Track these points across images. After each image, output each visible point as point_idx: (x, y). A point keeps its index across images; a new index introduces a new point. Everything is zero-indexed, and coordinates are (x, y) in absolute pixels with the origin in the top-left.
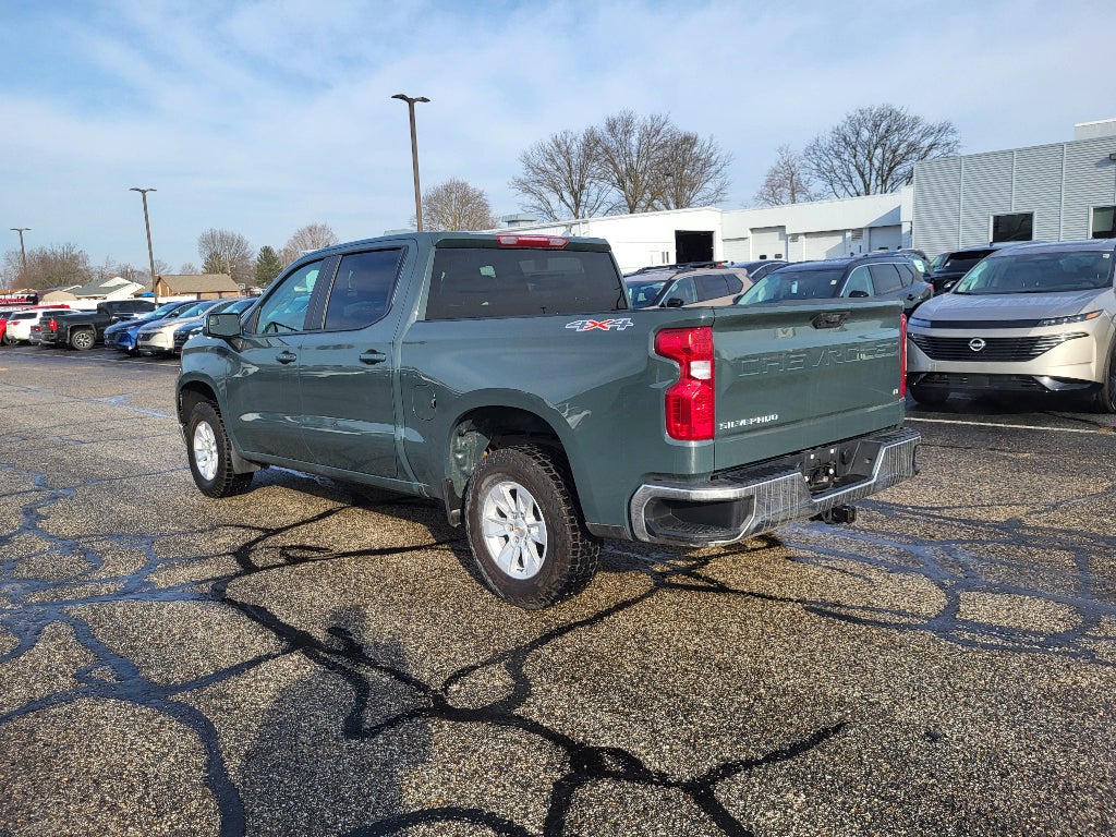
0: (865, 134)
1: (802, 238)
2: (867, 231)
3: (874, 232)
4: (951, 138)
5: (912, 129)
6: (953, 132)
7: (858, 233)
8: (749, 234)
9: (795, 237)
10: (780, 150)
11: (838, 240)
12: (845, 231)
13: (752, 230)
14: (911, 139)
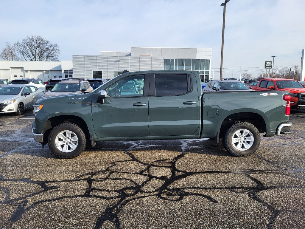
0: (33, 43)
1: (29, 72)
2: (50, 71)
3: (52, 72)
4: (57, 48)
5: (46, 44)
6: (58, 47)
7: (47, 72)
8: (10, 69)
9: (27, 71)
10: (7, 43)
11: (41, 73)
12: (43, 71)
13: (11, 67)
14: (47, 47)
